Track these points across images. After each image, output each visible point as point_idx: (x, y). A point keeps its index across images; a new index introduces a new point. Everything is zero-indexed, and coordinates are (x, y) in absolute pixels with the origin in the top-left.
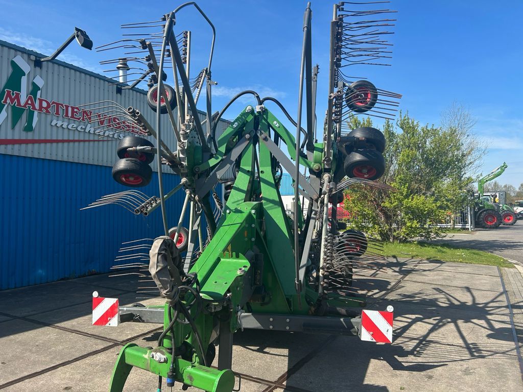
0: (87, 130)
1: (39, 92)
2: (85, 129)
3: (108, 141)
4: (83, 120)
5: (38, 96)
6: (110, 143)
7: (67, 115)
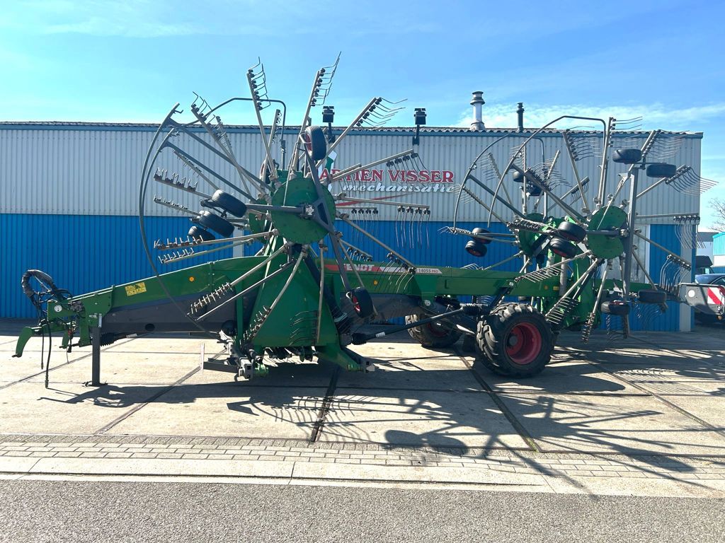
0: (377, 190)
1: (333, 164)
2: (375, 188)
3: (401, 196)
4: (374, 180)
5: (332, 168)
6: (404, 197)
7: (357, 179)
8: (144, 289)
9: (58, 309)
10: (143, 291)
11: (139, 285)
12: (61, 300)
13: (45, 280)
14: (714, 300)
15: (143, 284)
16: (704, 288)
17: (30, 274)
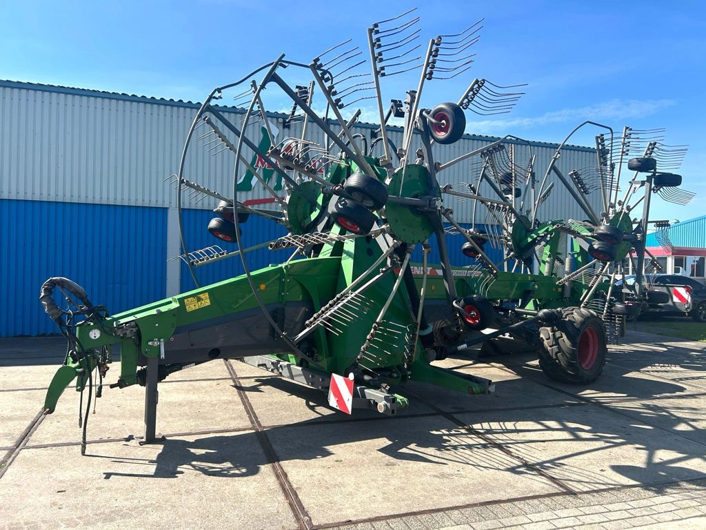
8: (207, 302)
9: (95, 334)
10: (207, 304)
11: (201, 296)
12: (100, 321)
13: (76, 293)
14: (680, 299)
15: (207, 294)
16: (671, 288)
17: (53, 283)
